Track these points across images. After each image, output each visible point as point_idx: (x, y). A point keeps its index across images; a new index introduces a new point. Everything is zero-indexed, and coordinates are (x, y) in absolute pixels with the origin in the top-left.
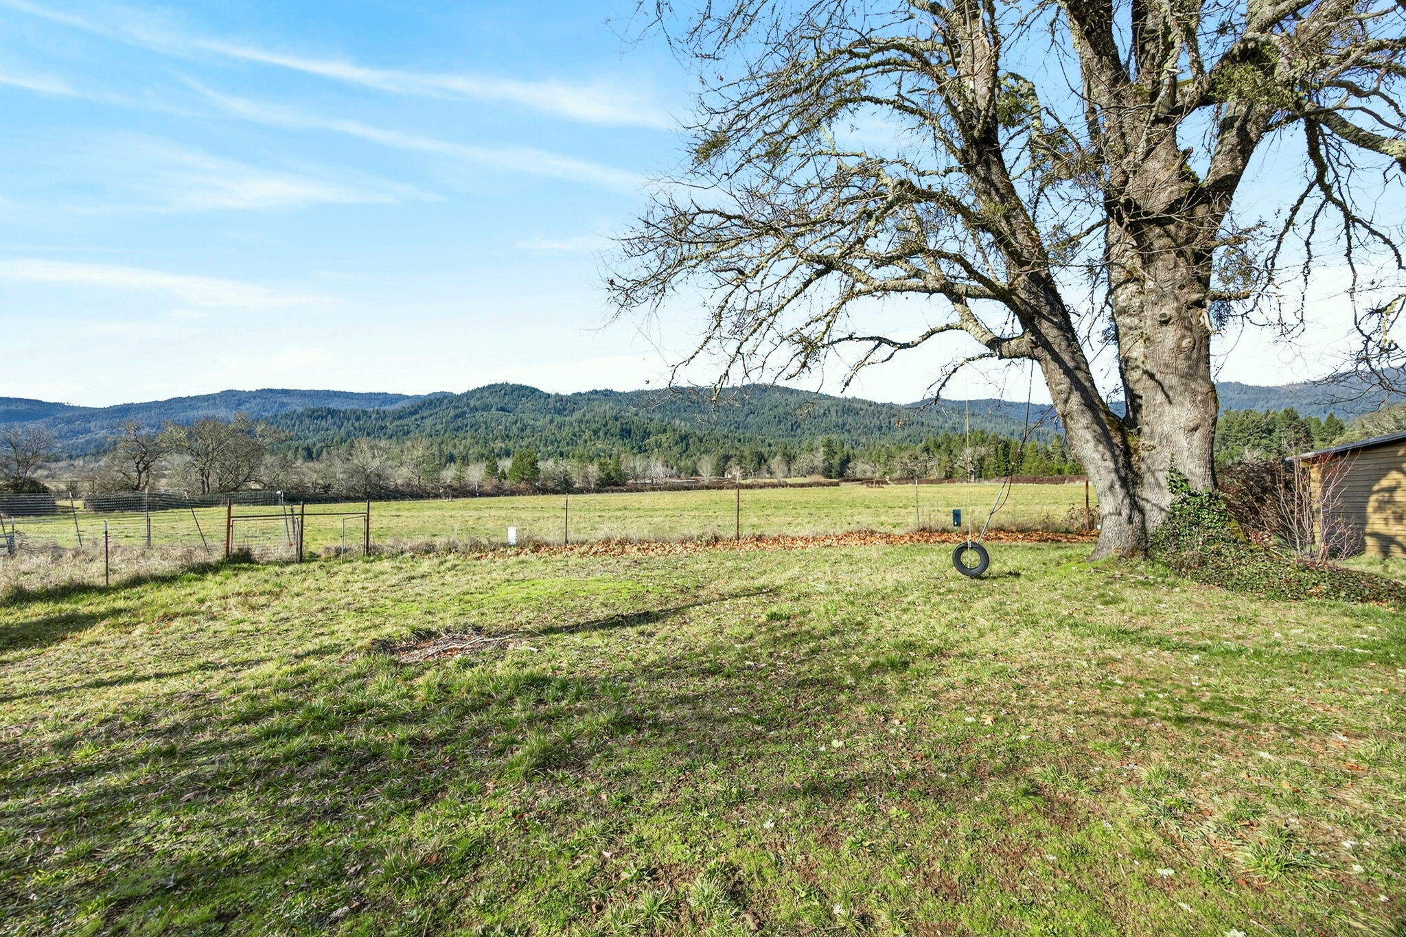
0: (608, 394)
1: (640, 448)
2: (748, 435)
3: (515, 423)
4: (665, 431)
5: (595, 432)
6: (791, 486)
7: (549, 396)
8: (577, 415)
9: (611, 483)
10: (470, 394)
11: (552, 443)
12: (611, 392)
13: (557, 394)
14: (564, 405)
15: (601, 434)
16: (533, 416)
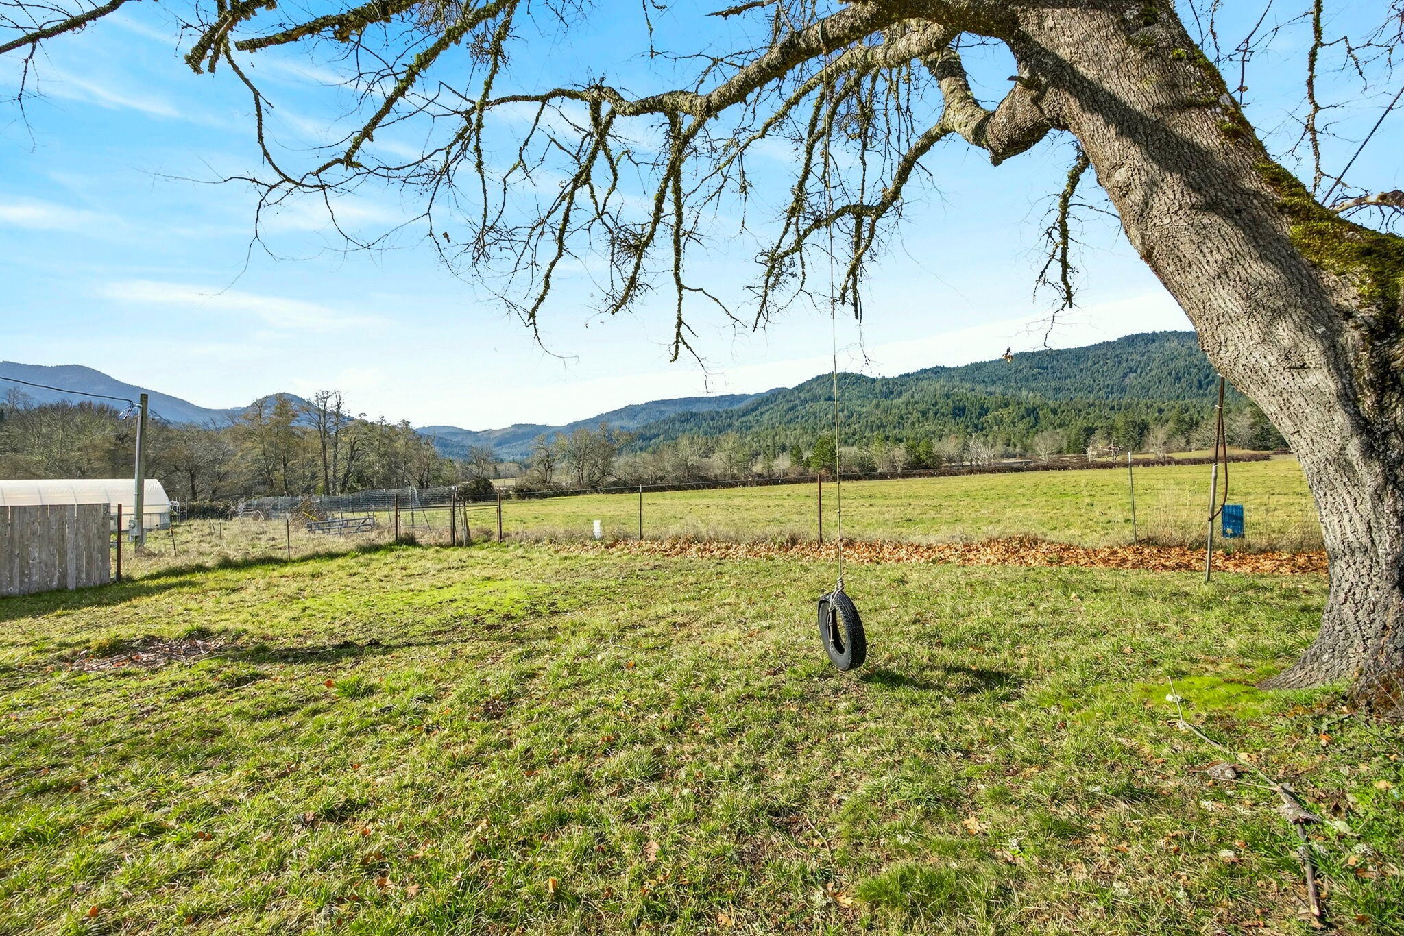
0: (939, 371)
1: (976, 426)
2: (1126, 400)
3: (842, 411)
4: (1006, 405)
5: (924, 413)
6: (1178, 462)
7: (874, 380)
8: (906, 396)
9: (921, 466)
10: (800, 388)
11: (878, 428)
12: (942, 368)
13: (883, 378)
14: (891, 387)
15: (931, 414)
16: (859, 402)
